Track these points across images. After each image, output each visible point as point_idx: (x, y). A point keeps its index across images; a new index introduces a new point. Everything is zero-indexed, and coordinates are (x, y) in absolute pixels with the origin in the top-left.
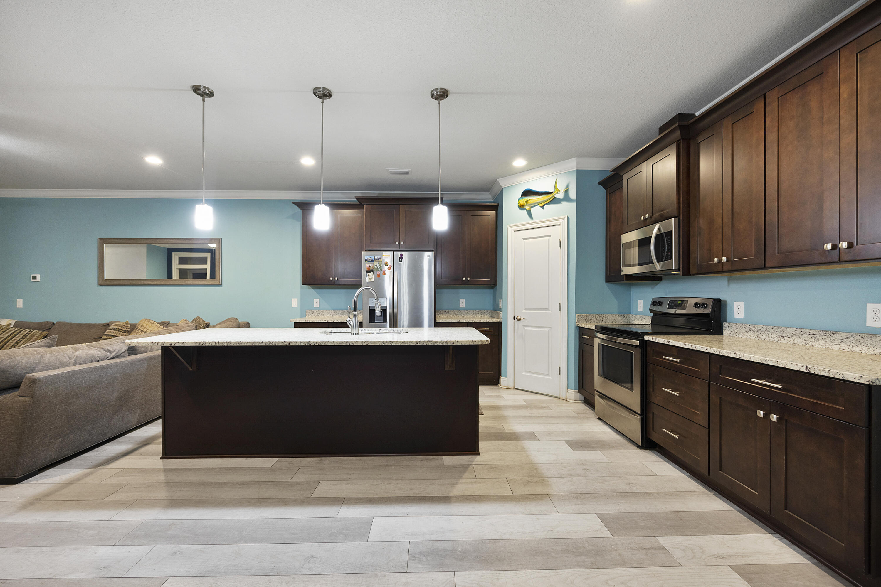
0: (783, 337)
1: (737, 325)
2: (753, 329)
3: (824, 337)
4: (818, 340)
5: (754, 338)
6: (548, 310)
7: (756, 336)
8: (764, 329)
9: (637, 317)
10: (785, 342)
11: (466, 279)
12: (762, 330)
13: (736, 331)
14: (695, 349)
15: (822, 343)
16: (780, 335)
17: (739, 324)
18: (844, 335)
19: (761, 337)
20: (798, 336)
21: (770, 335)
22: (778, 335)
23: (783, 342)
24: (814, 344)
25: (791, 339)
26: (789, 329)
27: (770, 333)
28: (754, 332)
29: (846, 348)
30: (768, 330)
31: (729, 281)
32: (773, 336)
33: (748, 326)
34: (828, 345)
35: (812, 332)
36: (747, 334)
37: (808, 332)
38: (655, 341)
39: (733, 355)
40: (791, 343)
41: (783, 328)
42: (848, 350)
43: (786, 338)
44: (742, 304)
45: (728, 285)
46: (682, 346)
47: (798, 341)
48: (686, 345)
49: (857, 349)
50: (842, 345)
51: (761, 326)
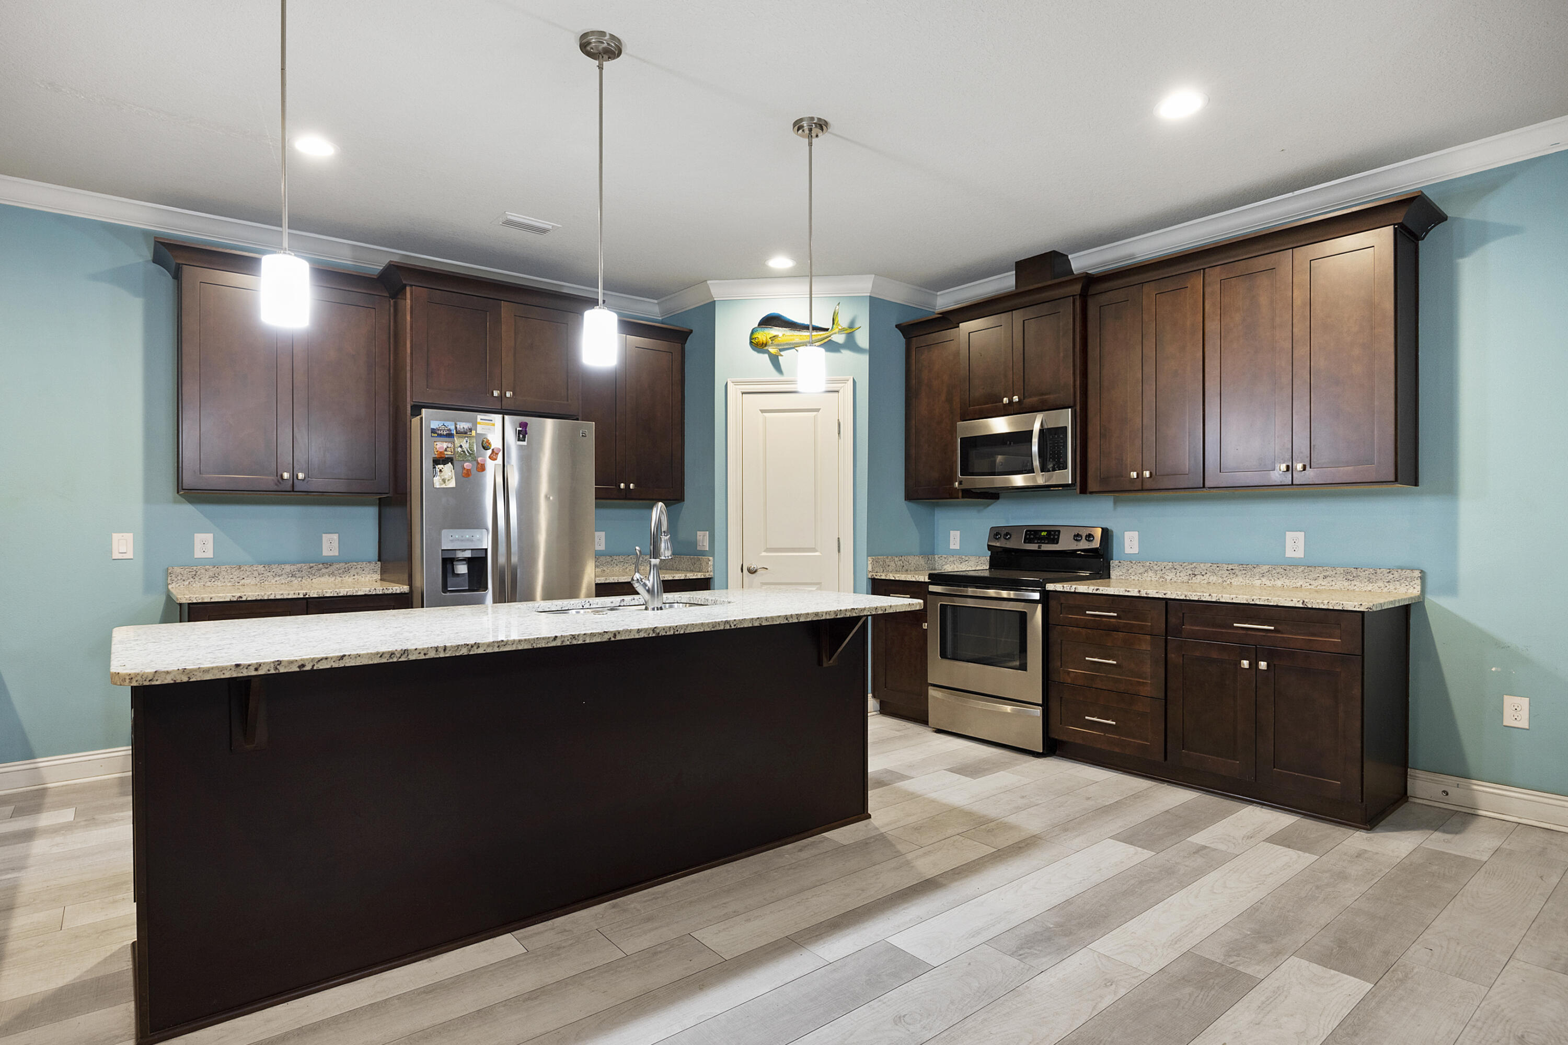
0: (1195, 575)
1: (1132, 563)
2: (1155, 567)
3: (1244, 572)
4: (1237, 576)
5: (1157, 579)
6: (814, 550)
7: (1158, 576)
8: (1171, 566)
9: (952, 559)
10: (1198, 582)
11: (627, 486)
12: (1167, 568)
13: (1130, 571)
14: (1145, 595)
15: (1241, 580)
16: (1191, 572)
17: (1134, 562)
18: (1265, 568)
19: (1166, 577)
20: (1214, 573)
21: (1178, 574)
22: (1189, 573)
23: (1195, 581)
24: (1232, 581)
25: (1205, 577)
26: (1202, 565)
27: (1178, 572)
28: (1157, 571)
29: (1268, 583)
30: (1175, 567)
31: (1116, 502)
32: (1181, 574)
33: (1148, 564)
34: (1248, 581)
35: (1230, 567)
36: (1146, 574)
37: (1225, 567)
38: (1068, 590)
39: (1206, 598)
40: (1205, 582)
41: (1194, 564)
42: (1270, 585)
43: (1198, 577)
44: (1135, 534)
45: (1115, 508)
46: (1121, 594)
47: (1213, 579)
48: (1128, 591)
49: (1279, 583)
50: (1264, 579)
51: (1165, 564)
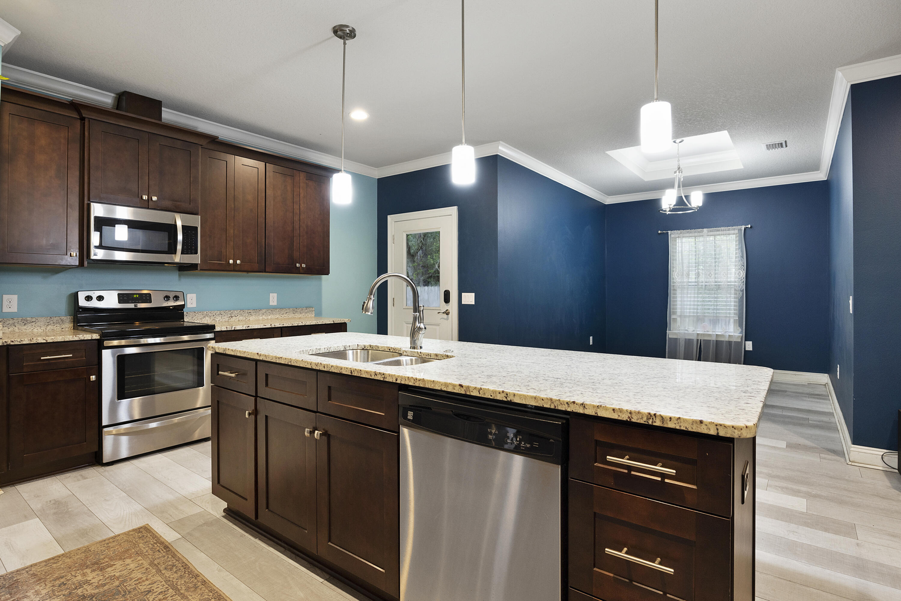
0: (232, 317)
2: (210, 314)
3: (255, 313)
4: (252, 315)
5: (211, 321)
7: (212, 319)
8: (219, 313)
12: (217, 314)
15: (254, 317)
16: (230, 316)
18: (264, 311)
19: (216, 319)
20: (241, 315)
21: (223, 317)
22: (229, 316)
24: (250, 318)
25: (237, 317)
26: (235, 311)
27: (223, 316)
28: (211, 316)
29: (265, 318)
30: (221, 313)
32: (225, 317)
33: (205, 313)
34: (257, 318)
35: (249, 311)
36: (204, 319)
37: (247, 311)
41: (232, 311)
42: (266, 318)
43: (233, 318)
44: (193, 295)
45: (180, 280)
47: (241, 318)
49: (269, 317)
50: (263, 316)
51: (216, 312)
